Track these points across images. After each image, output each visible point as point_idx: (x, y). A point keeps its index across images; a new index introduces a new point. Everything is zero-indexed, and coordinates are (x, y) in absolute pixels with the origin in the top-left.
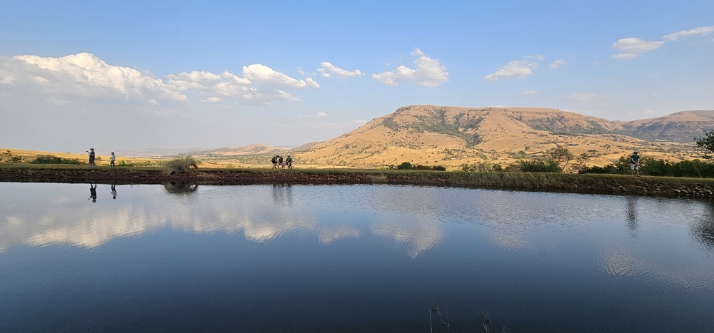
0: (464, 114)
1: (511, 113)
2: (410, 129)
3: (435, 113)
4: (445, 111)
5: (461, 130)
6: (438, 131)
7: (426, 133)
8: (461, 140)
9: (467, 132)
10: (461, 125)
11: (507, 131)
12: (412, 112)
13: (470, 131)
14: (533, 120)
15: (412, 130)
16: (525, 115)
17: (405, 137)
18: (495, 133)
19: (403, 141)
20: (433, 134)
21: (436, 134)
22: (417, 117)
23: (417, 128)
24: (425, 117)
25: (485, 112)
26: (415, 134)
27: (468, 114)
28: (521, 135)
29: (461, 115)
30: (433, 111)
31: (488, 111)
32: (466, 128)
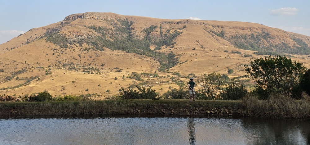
0: (156, 27)
1: (212, 28)
2: (85, 45)
3: (119, 25)
4: (132, 23)
5: (152, 47)
6: (123, 49)
7: (108, 51)
8: (153, 61)
9: (161, 51)
10: (153, 41)
11: (208, 50)
12: (87, 21)
13: (164, 49)
14: (237, 37)
15: (88, 46)
16: (227, 30)
17: (77, 57)
18: (194, 52)
19: (74, 62)
20: (116, 52)
21: (121, 52)
22: (94, 28)
23: (94, 44)
24: (105, 29)
25: (181, 26)
26: (92, 53)
27: (161, 28)
28: (223, 55)
29: (153, 28)
30: (116, 21)
31: (185, 24)
32: (159, 45)
